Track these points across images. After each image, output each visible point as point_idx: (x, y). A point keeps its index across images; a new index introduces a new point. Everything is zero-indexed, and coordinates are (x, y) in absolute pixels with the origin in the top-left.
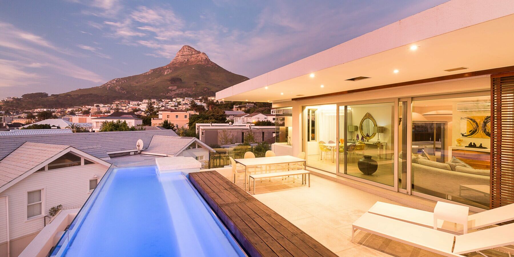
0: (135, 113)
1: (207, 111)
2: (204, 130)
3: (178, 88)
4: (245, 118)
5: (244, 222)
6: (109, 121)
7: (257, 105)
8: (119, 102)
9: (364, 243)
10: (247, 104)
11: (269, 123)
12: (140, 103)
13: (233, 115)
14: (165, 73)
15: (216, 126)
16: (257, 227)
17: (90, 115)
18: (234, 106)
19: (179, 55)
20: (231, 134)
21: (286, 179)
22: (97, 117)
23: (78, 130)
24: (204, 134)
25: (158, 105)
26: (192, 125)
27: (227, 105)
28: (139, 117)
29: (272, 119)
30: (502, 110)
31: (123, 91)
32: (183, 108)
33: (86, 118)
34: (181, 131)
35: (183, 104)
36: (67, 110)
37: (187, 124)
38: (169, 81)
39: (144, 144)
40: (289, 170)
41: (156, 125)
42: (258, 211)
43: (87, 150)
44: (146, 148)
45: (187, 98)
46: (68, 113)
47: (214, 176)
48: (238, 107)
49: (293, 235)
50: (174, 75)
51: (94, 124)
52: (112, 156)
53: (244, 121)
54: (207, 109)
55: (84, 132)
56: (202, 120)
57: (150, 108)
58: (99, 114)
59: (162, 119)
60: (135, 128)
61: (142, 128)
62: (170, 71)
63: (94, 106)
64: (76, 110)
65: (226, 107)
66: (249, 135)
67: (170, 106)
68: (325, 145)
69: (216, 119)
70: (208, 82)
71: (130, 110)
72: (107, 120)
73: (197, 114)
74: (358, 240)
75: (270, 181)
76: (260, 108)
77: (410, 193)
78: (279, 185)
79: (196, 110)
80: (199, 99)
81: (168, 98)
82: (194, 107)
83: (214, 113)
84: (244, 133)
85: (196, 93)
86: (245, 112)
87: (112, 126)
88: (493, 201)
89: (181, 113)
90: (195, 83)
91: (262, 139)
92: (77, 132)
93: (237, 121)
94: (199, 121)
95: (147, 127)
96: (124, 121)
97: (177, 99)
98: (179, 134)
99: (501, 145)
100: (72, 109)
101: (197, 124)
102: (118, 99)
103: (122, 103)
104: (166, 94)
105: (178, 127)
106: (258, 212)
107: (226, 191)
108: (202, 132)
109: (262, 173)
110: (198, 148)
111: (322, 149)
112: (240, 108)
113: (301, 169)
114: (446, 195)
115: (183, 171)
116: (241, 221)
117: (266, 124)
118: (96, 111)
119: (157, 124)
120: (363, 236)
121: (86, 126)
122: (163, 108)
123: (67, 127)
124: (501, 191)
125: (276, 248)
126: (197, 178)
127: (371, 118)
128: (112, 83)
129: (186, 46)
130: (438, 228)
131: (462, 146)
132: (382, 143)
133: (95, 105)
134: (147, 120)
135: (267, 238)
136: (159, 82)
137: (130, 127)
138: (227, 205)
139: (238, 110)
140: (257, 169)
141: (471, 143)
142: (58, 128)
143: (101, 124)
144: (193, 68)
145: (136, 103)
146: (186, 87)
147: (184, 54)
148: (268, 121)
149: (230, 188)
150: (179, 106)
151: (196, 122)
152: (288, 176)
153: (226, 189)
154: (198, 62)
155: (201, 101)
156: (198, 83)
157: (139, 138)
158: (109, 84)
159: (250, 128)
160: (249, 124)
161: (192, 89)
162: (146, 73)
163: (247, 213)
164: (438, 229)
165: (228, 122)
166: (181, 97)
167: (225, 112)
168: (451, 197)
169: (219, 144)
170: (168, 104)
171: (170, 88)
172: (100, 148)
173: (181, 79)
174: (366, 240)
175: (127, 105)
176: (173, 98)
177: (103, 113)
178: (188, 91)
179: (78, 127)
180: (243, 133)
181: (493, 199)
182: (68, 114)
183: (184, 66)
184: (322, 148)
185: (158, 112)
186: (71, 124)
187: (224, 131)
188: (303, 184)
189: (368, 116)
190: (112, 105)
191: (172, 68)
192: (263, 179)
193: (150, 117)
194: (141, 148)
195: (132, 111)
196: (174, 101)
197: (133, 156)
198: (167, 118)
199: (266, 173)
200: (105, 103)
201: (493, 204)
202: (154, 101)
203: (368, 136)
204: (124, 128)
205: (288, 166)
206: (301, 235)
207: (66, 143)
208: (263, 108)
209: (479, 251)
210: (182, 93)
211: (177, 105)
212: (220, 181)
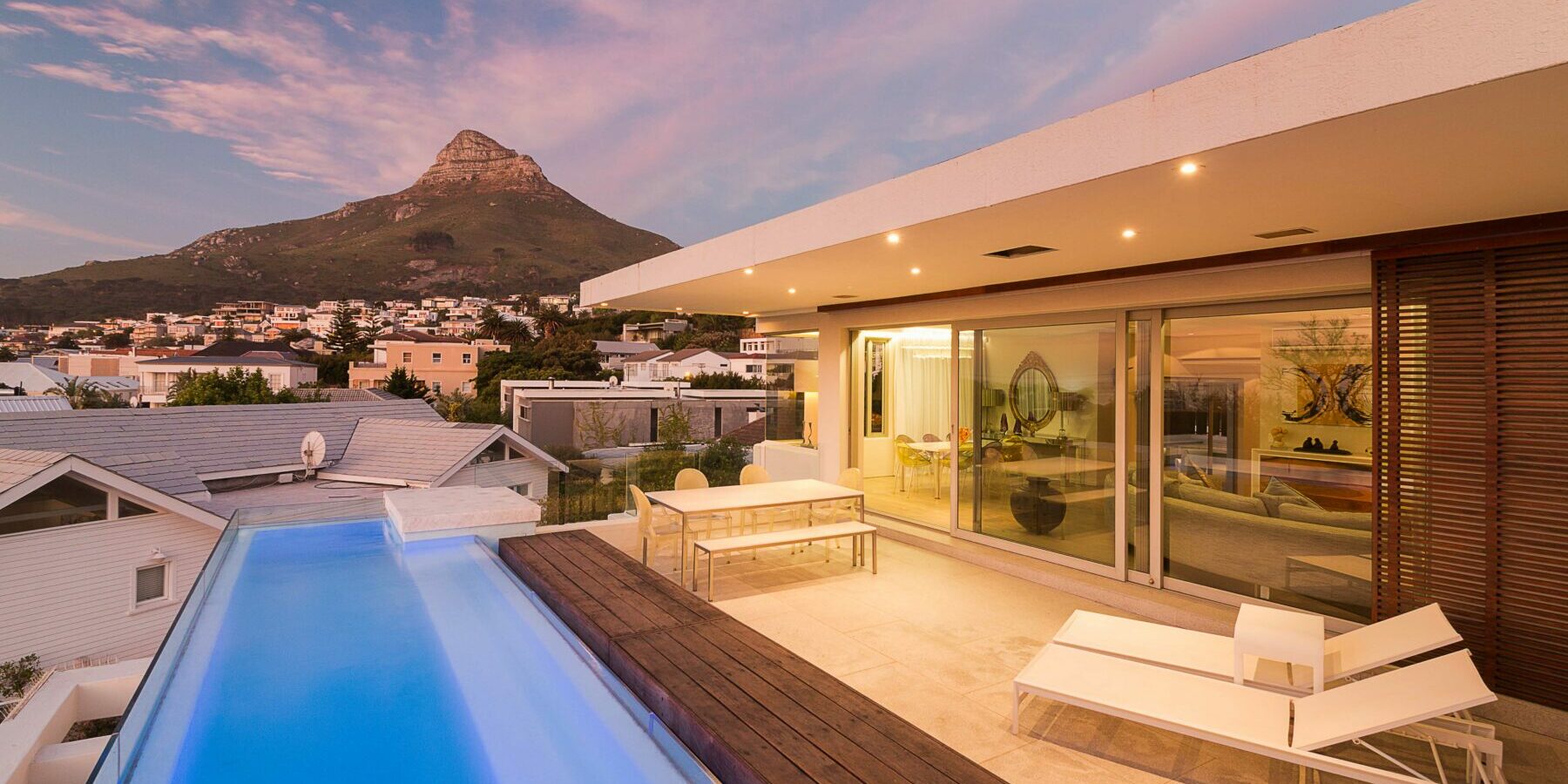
0: (292, 344)
1: (537, 340)
2: (530, 402)
3: (441, 264)
4: (660, 364)
5: (700, 689)
6: (203, 369)
7: (697, 323)
8: (237, 307)
9: (1046, 732)
10: (667, 321)
11: (734, 382)
12: (308, 311)
13: (622, 355)
14: (398, 216)
15: (566, 388)
16: (745, 701)
17: (134, 348)
18: (624, 325)
19: (444, 159)
20: (617, 413)
21: (802, 551)
22: (157, 358)
23: (88, 399)
24: (529, 413)
25: (371, 319)
26: (488, 385)
27: (602, 323)
28: (305, 357)
29: (745, 369)
30: (1401, 349)
31: (251, 273)
32: (455, 330)
33: (117, 361)
34: (453, 406)
35: (456, 319)
36: (50, 332)
37: (470, 381)
38: (410, 241)
39: (327, 445)
40: (810, 524)
41: (365, 387)
42: (739, 650)
43: (128, 467)
44: (334, 461)
45: (470, 298)
46: (52, 343)
47: (583, 547)
48: (637, 328)
49: (856, 719)
50: (427, 224)
51: (148, 382)
52: (217, 487)
53: (655, 375)
54: (536, 336)
55: (113, 407)
56: (521, 371)
57: (344, 328)
58: (162, 348)
59: (385, 366)
60: (292, 395)
61: (317, 395)
62: (414, 211)
63: (144, 318)
64: (80, 332)
65: (598, 330)
66: (672, 419)
67: (412, 321)
68: (912, 445)
69: (568, 368)
70: (540, 250)
71: (274, 335)
72: (193, 367)
73: (504, 351)
74: (1030, 724)
75: (754, 559)
76: (706, 334)
77: (1158, 585)
78: (782, 571)
79: (501, 338)
80: (509, 303)
81: (405, 297)
82: (494, 327)
83: (561, 349)
84: (659, 411)
85: (499, 283)
86: (658, 345)
87: (213, 387)
88: (1380, 598)
89: (451, 347)
90: (496, 250)
91: (713, 430)
92: (87, 406)
93: (635, 374)
94: (512, 372)
95: (333, 390)
96: (255, 372)
97: (436, 302)
98: (445, 415)
99: (1399, 445)
100: (67, 329)
101: (504, 383)
102: (231, 298)
103: (245, 311)
104: (398, 285)
105: (439, 392)
106: (741, 653)
107: (629, 593)
108: (522, 408)
109: (730, 535)
110: (511, 458)
111: (903, 458)
112: (645, 332)
113: (850, 520)
114: (1256, 586)
115: (483, 533)
116: (688, 684)
117: (727, 383)
118: (152, 335)
119: (368, 381)
120: (1042, 714)
121: (116, 388)
122: (389, 330)
123: (50, 390)
124: (1401, 570)
125: (811, 761)
126: (530, 555)
127: (1041, 369)
128: (212, 243)
129: (469, 131)
130: (1245, 681)
131: (1287, 448)
132: (1071, 441)
133: (149, 315)
134: (331, 368)
135: (780, 732)
136: (374, 243)
137: (276, 392)
138: (637, 636)
139: (635, 338)
140: (715, 524)
141: (1310, 439)
142: (16, 394)
143: (171, 380)
144: (492, 204)
145: (294, 311)
146: (468, 264)
147: (463, 156)
148: (731, 373)
149: (641, 583)
150: (444, 325)
151: (501, 375)
152: (807, 544)
153: (627, 587)
154: (509, 183)
155: (516, 307)
156: (506, 253)
157: (312, 425)
158: (202, 248)
159: (676, 395)
160: (675, 384)
161: (488, 270)
162: (333, 213)
163: (706, 660)
164: (1247, 683)
165: (605, 376)
166: (449, 296)
167: (594, 346)
168: (1268, 593)
169: (578, 445)
170: (405, 318)
171: (412, 264)
172: (176, 462)
173: (449, 238)
174: (1051, 725)
175: (264, 318)
176: (424, 298)
177: (177, 343)
178: (472, 275)
179: (90, 389)
180: (654, 412)
181: (1379, 594)
182: (52, 346)
183: (461, 195)
184: (906, 455)
185: (373, 344)
186: (67, 380)
187: (594, 403)
188: (855, 565)
189: (1034, 362)
190: (212, 317)
191: (420, 199)
192: (733, 554)
193: (343, 358)
194: (318, 460)
195: (281, 336)
196: (426, 308)
197: (290, 486)
198: (405, 361)
199: (742, 534)
200: (184, 310)
201: (1379, 607)
202: (356, 305)
203: (1032, 419)
204: (255, 395)
205: (807, 511)
206: (880, 717)
207: (53, 444)
208: (717, 333)
209: (1361, 738)
210: (454, 283)
211: (437, 321)
212: (606, 563)
